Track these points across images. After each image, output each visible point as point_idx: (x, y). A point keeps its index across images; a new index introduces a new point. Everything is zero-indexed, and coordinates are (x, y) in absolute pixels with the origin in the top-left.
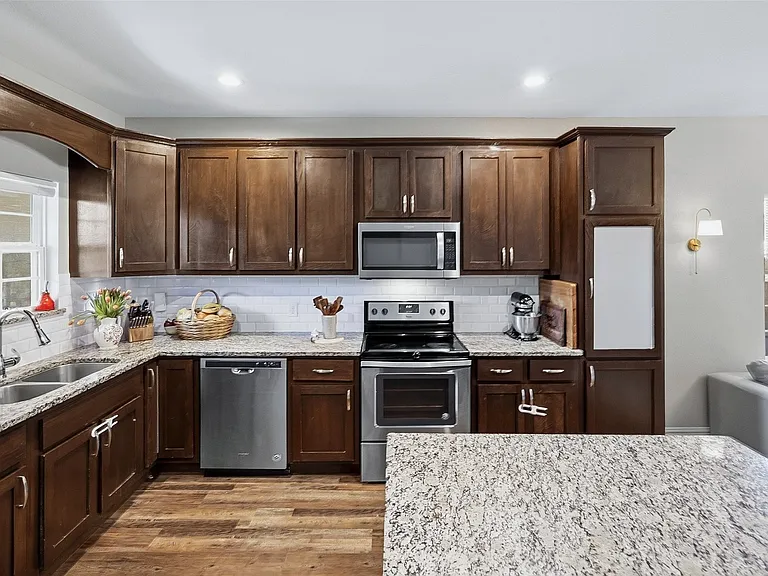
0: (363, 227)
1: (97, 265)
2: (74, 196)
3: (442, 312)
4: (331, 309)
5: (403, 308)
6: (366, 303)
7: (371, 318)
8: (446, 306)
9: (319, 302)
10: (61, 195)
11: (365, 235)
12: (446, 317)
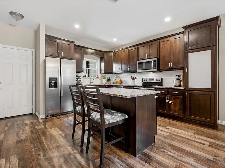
0: (138, 62)
1: (103, 72)
2: (101, 62)
3: (159, 80)
4: (134, 79)
5: (150, 79)
6: (143, 78)
7: (144, 81)
8: (160, 79)
9: (132, 77)
10: (99, 62)
11: (138, 63)
12: (160, 82)
